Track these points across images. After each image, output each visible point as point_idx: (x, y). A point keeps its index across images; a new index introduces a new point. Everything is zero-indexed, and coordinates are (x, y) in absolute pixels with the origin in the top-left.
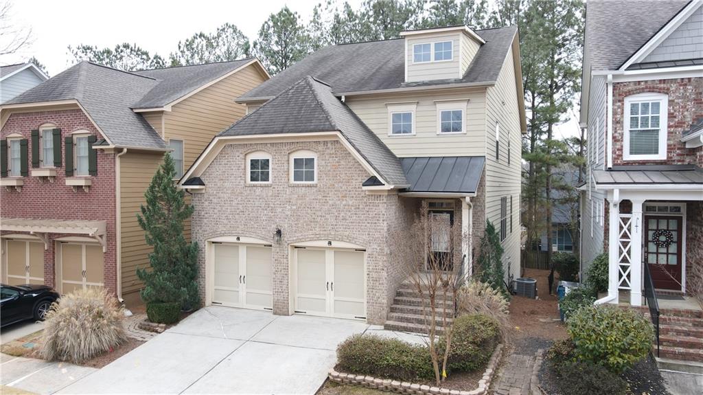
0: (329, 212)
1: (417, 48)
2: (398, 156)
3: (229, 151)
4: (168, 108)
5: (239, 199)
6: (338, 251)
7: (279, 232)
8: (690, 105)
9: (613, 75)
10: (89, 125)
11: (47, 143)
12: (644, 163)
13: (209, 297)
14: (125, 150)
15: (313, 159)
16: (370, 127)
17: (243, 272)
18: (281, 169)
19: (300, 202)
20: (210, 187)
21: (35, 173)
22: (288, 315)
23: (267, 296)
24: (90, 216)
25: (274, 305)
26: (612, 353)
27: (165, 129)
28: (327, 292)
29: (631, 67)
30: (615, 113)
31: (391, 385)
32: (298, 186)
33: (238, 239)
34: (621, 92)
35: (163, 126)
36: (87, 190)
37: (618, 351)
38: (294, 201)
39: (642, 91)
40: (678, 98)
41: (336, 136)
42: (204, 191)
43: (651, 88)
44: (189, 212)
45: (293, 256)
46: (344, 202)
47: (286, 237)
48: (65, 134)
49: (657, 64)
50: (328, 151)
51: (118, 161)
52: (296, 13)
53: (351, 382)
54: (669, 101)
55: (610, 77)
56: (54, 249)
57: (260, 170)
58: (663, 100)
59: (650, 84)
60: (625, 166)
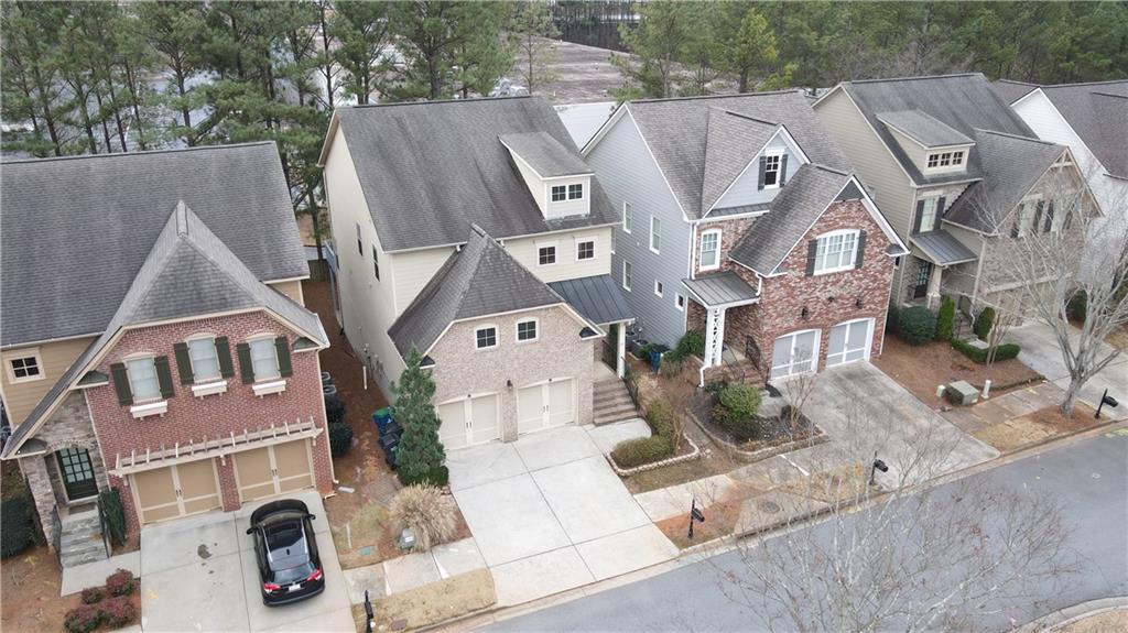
0: (551, 358)
1: (555, 189)
6: (555, 384)
7: (509, 383)
8: (732, 235)
10: (273, 326)
12: (709, 272)
15: (535, 322)
17: (469, 420)
18: (509, 334)
19: (526, 356)
20: (439, 361)
22: (516, 440)
28: (544, 414)
29: (708, 215)
32: (523, 344)
33: (469, 396)
36: (284, 396)
38: (521, 357)
39: (710, 228)
40: (727, 231)
41: (561, 305)
42: (434, 368)
43: (715, 226)
45: (521, 398)
47: (515, 384)
48: (234, 342)
49: (719, 212)
51: (317, 356)
54: (723, 233)
55: (698, 223)
56: (231, 462)
57: (486, 338)
58: (719, 232)
60: (701, 277)
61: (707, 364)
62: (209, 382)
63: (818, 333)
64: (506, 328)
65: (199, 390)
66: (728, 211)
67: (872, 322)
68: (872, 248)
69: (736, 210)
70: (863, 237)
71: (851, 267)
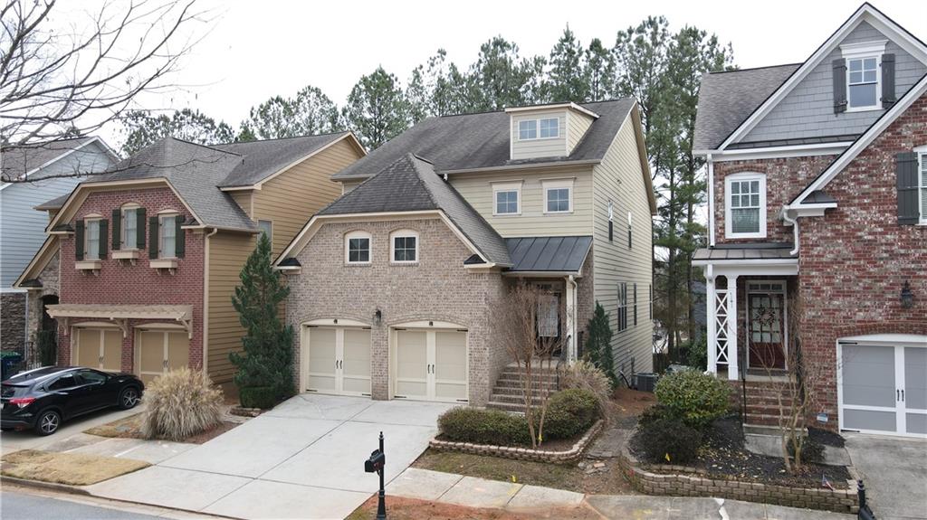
0: (430, 291)
1: (523, 125)
2: (503, 237)
3: (327, 230)
4: (258, 187)
5: (338, 279)
6: (439, 332)
7: (379, 314)
8: (786, 183)
9: (712, 155)
10: (178, 204)
11: (130, 223)
12: (745, 241)
13: (303, 385)
14: (216, 230)
15: (414, 238)
16: (474, 206)
17: (339, 357)
18: (382, 249)
19: (400, 282)
20: (307, 267)
21: (116, 255)
22: (388, 400)
23: (365, 379)
24: (175, 300)
25: (373, 390)
26: (690, 410)
27: (254, 209)
28: (428, 375)
29: (729, 147)
30: (716, 192)
31: (489, 449)
32: (399, 266)
33: (336, 321)
34: (721, 171)
35: (252, 204)
36: (172, 273)
37: (695, 407)
38: (394, 281)
39: (741, 170)
40: (775, 177)
41: (438, 214)
42: (300, 272)
43: (750, 167)
44: (285, 293)
45: (393, 340)
46: (446, 281)
47: (386, 318)
48: (150, 214)
49: (753, 144)
50: (430, 230)
51: (207, 241)
52: (393, 75)
53: (451, 449)
54: (767, 180)
55: (709, 157)
56: (133, 337)
57: (359, 251)
58: (762, 179)
59: (748, 164)
60: (727, 244)
66: (771, 143)
69: (787, 141)
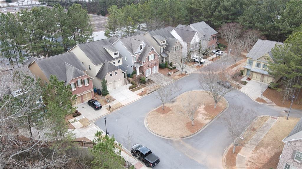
5: (109, 79)
7: (114, 81)
11: (79, 82)
15: (116, 72)
19: (116, 77)
22: (115, 89)
28: (118, 85)
43: (135, 56)
46: (120, 75)
48: (83, 80)
57: (111, 75)
60: (134, 63)
61: (137, 75)
62: (80, 85)
63: (151, 69)
64: (113, 73)
65: (79, 86)
66: (137, 53)
67: (157, 66)
68: (156, 56)
69: (138, 53)
70: (155, 55)
71: (154, 59)
